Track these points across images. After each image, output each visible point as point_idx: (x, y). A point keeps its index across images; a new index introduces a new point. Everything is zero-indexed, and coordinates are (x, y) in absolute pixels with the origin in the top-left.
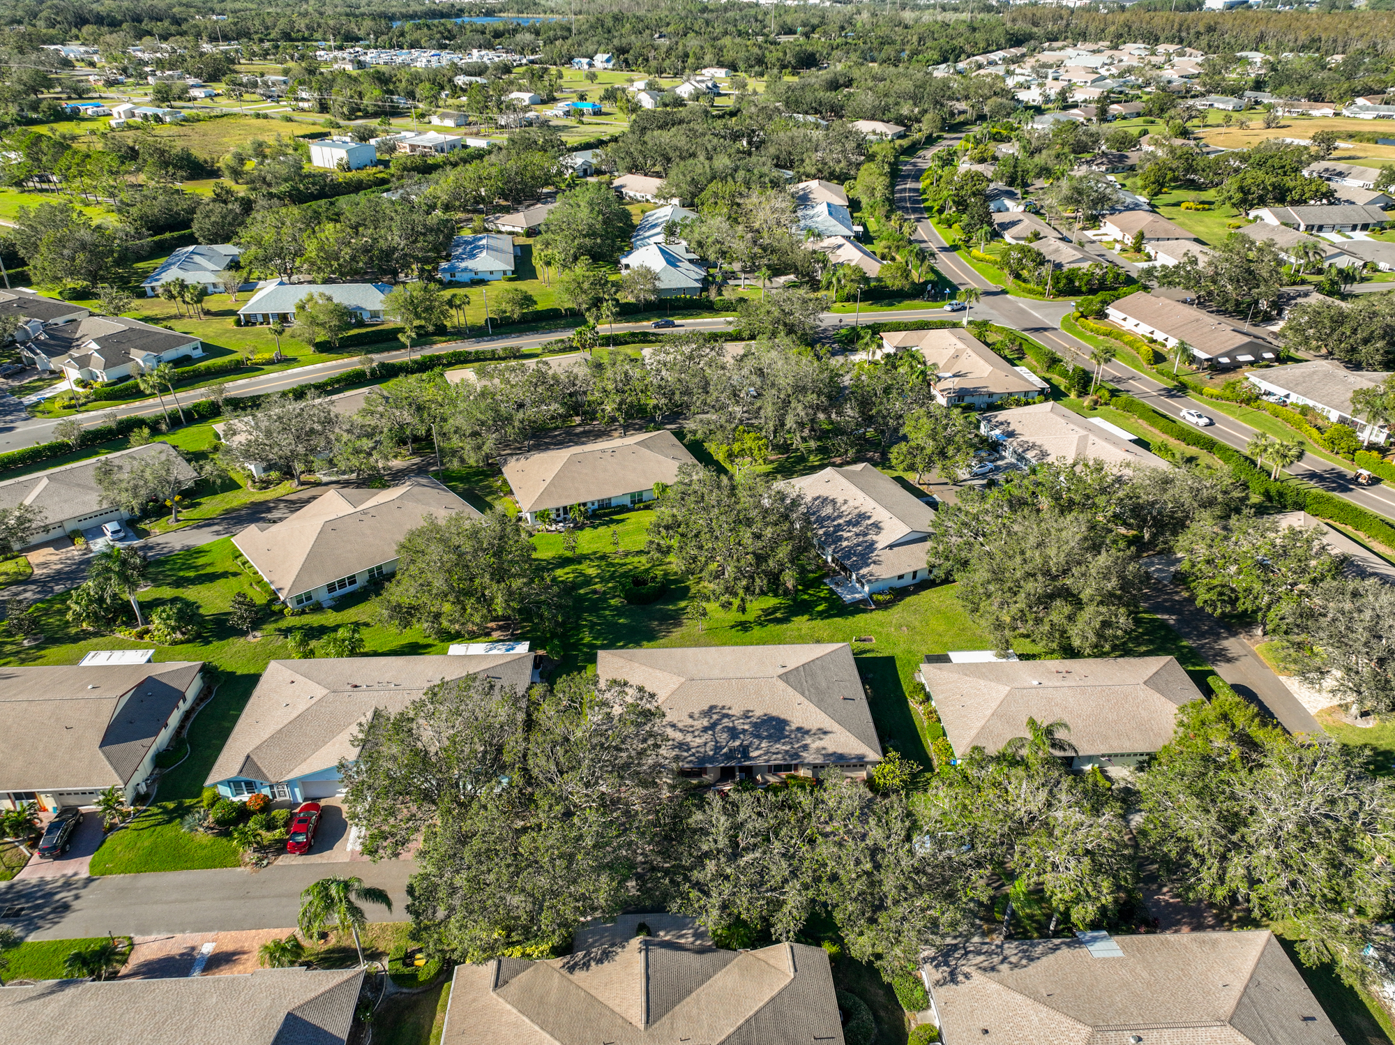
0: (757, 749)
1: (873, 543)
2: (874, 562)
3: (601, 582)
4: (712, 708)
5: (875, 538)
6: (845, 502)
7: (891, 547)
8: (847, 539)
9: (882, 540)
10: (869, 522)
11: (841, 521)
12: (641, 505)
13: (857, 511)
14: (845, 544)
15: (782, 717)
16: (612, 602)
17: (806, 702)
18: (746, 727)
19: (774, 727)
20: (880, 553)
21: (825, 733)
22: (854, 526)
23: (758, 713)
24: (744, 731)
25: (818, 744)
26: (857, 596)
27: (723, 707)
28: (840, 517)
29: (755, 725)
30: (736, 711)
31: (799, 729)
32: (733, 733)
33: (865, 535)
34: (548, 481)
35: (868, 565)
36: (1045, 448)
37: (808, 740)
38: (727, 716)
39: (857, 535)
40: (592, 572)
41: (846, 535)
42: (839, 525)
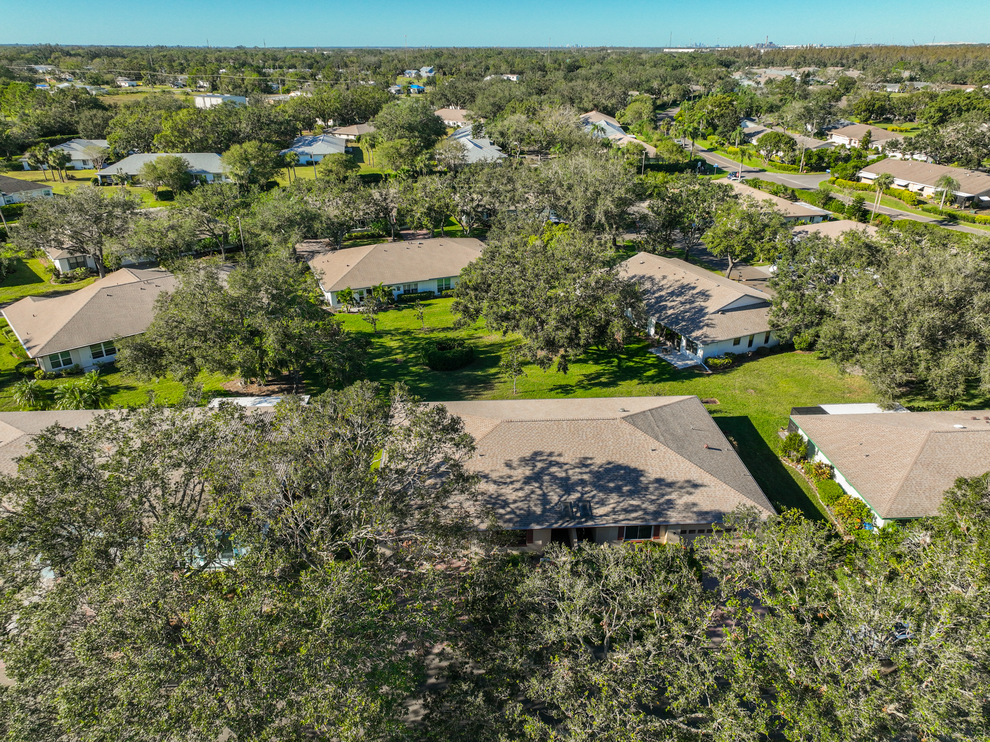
0: (602, 505)
1: (702, 309)
2: (707, 325)
3: (403, 353)
4: (536, 454)
5: (703, 304)
6: (664, 277)
7: (723, 311)
8: (672, 307)
9: (712, 306)
10: (695, 291)
11: (663, 293)
12: (449, 292)
13: (678, 284)
14: (670, 312)
15: (633, 465)
16: (413, 369)
17: (663, 448)
18: (586, 477)
19: (623, 479)
20: (712, 316)
21: (696, 486)
22: (678, 296)
23: (600, 460)
24: (583, 482)
25: (687, 499)
26: (689, 362)
27: (551, 454)
28: (660, 290)
29: (597, 475)
30: (569, 458)
31: (659, 481)
32: (567, 486)
33: (692, 302)
34: (352, 266)
35: (701, 328)
37: (673, 495)
38: (558, 463)
39: (682, 303)
40: (394, 344)
41: (669, 304)
42: (661, 296)
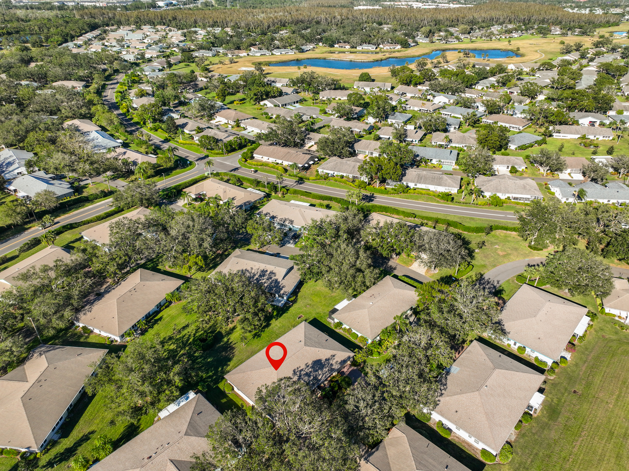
0: (319, 375)
1: (276, 280)
2: (283, 287)
3: (182, 349)
4: (294, 371)
5: (275, 278)
6: (252, 269)
7: (283, 278)
8: (265, 283)
9: (279, 277)
10: (268, 272)
11: (257, 277)
12: (164, 307)
13: (259, 270)
14: (266, 285)
15: (318, 359)
16: (196, 354)
17: (320, 349)
18: (310, 370)
19: (318, 364)
20: (282, 283)
21: (334, 356)
22: (264, 276)
23: (310, 363)
24: (311, 372)
25: (335, 361)
26: (282, 302)
27: (298, 368)
28: (255, 275)
29: (312, 367)
30: (303, 366)
31: (326, 360)
32: (308, 375)
33: (271, 278)
34: (116, 317)
35: (282, 289)
36: (290, 218)
37: (331, 362)
38: (302, 370)
39: (268, 279)
40: (173, 347)
41: (263, 281)
42: (257, 278)
